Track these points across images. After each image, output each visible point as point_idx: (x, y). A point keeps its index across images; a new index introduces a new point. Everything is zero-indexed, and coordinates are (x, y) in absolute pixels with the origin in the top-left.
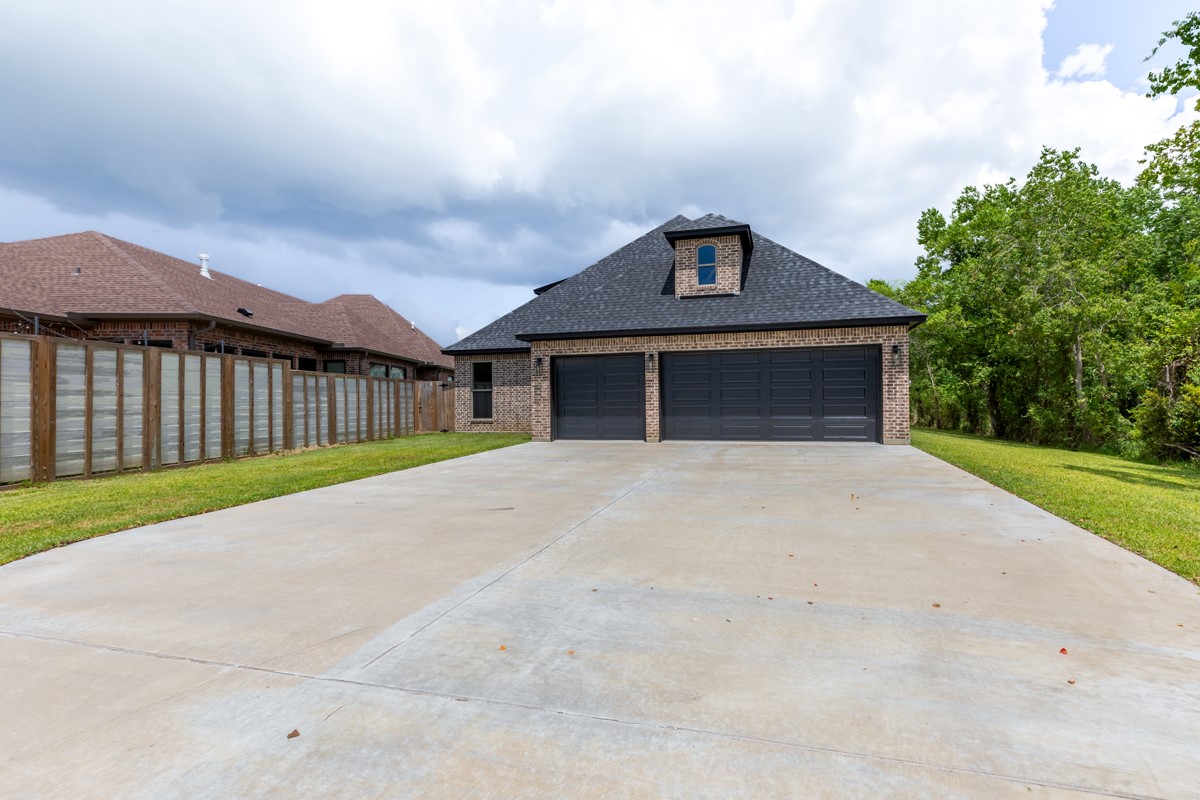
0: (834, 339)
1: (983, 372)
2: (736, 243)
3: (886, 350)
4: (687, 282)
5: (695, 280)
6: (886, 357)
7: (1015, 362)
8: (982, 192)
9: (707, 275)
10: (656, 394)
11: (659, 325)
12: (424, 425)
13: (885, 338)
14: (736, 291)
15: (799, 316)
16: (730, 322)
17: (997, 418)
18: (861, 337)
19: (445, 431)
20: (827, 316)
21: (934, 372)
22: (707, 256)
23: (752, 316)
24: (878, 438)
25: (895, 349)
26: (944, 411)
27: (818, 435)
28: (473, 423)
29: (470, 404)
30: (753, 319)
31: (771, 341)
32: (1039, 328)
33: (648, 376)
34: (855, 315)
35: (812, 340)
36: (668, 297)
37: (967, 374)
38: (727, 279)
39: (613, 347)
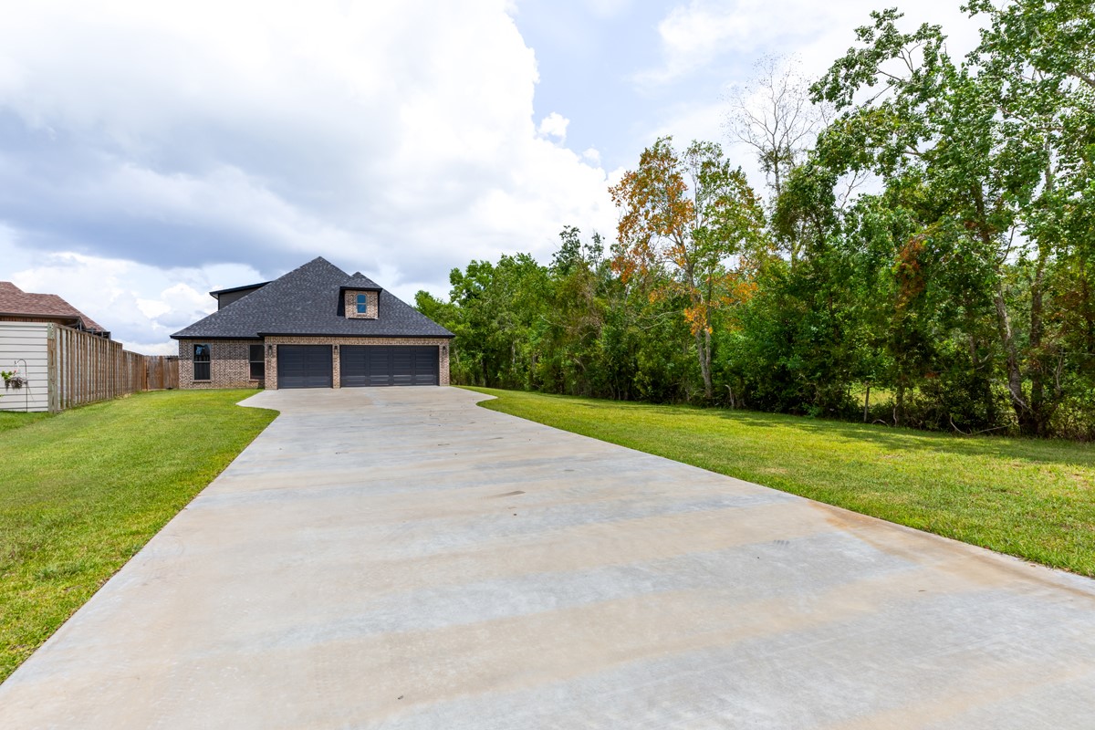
0: (420, 343)
1: (480, 355)
2: (375, 295)
3: (441, 347)
4: (351, 311)
5: (356, 311)
6: (441, 351)
7: (493, 351)
8: (480, 264)
9: (362, 309)
10: (339, 365)
11: (341, 332)
12: (151, 385)
13: (442, 343)
14: (376, 318)
15: (406, 332)
16: (376, 333)
17: (487, 378)
18: (431, 342)
19: (170, 389)
20: (417, 333)
21: (459, 354)
22: (362, 299)
23: (385, 330)
24: (438, 384)
25: (444, 348)
26: (463, 377)
27: (414, 383)
28: (194, 383)
29: (192, 370)
30: (385, 332)
31: (395, 342)
32: (497, 339)
33: (334, 356)
34: (429, 333)
35: (411, 342)
36: (341, 317)
37: (474, 356)
38: (372, 312)
39: (315, 342)
